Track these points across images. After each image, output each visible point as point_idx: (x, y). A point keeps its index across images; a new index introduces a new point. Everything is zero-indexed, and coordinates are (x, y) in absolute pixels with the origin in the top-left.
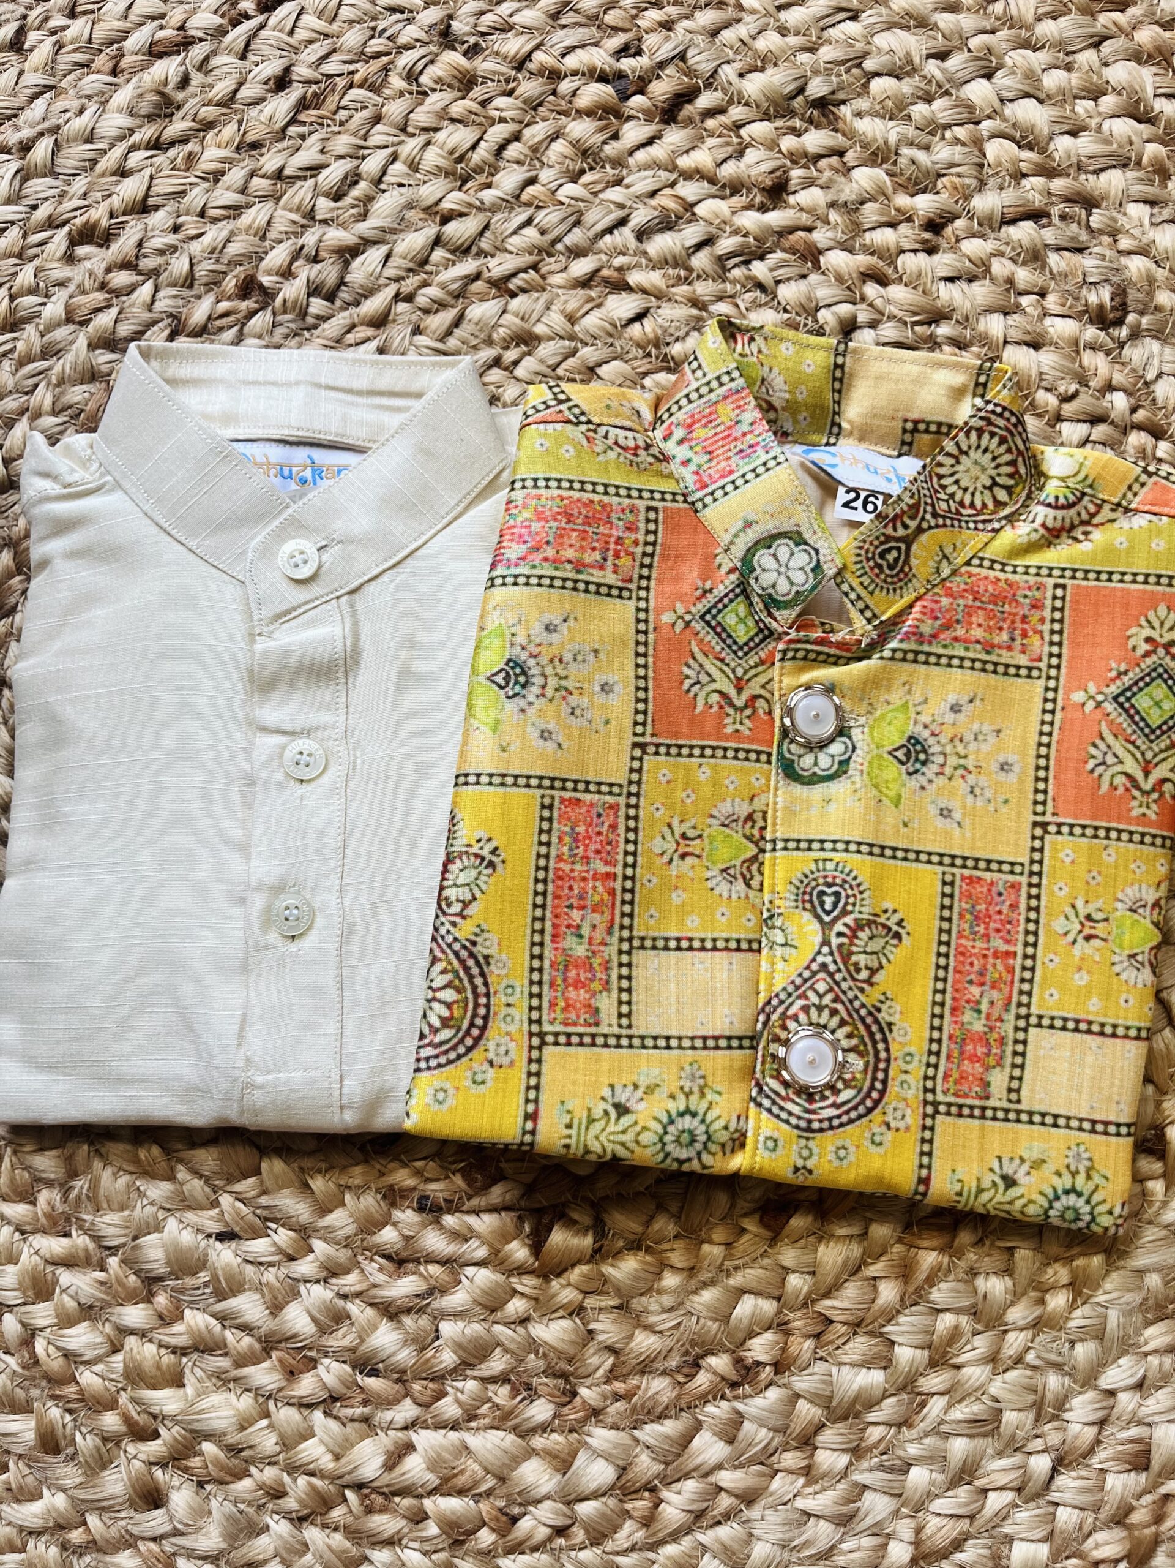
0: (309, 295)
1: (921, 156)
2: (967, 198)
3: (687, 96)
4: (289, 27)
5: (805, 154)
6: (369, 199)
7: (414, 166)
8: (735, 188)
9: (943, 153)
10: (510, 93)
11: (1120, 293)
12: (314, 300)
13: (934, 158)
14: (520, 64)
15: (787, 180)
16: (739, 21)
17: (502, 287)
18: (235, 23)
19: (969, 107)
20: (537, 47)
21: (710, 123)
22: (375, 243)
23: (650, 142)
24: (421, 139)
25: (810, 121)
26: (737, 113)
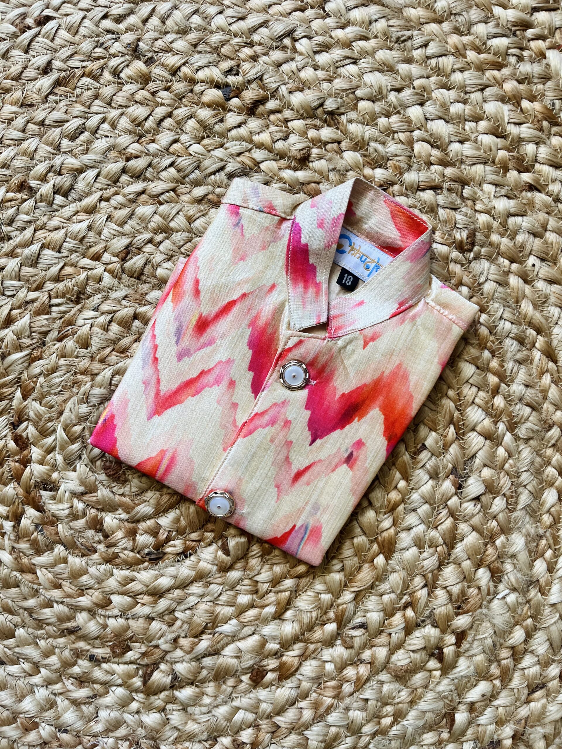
0: (55, 193)
1: (380, 147)
2: (401, 174)
3: (263, 101)
4: (51, 36)
5: (320, 141)
6: (89, 142)
7: (114, 125)
8: (281, 155)
9: (393, 148)
10: (167, 89)
11: (472, 235)
12: (57, 196)
13: (387, 150)
14: (174, 71)
15: (309, 156)
16: (292, 59)
17: (157, 199)
18: (23, 32)
19: (408, 122)
20: (184, 64)
21: (272, 117)
22: (91, 167)
23: (239, 126)
24: (119, 111)
25: (325, 121)
26: (288, 113)
